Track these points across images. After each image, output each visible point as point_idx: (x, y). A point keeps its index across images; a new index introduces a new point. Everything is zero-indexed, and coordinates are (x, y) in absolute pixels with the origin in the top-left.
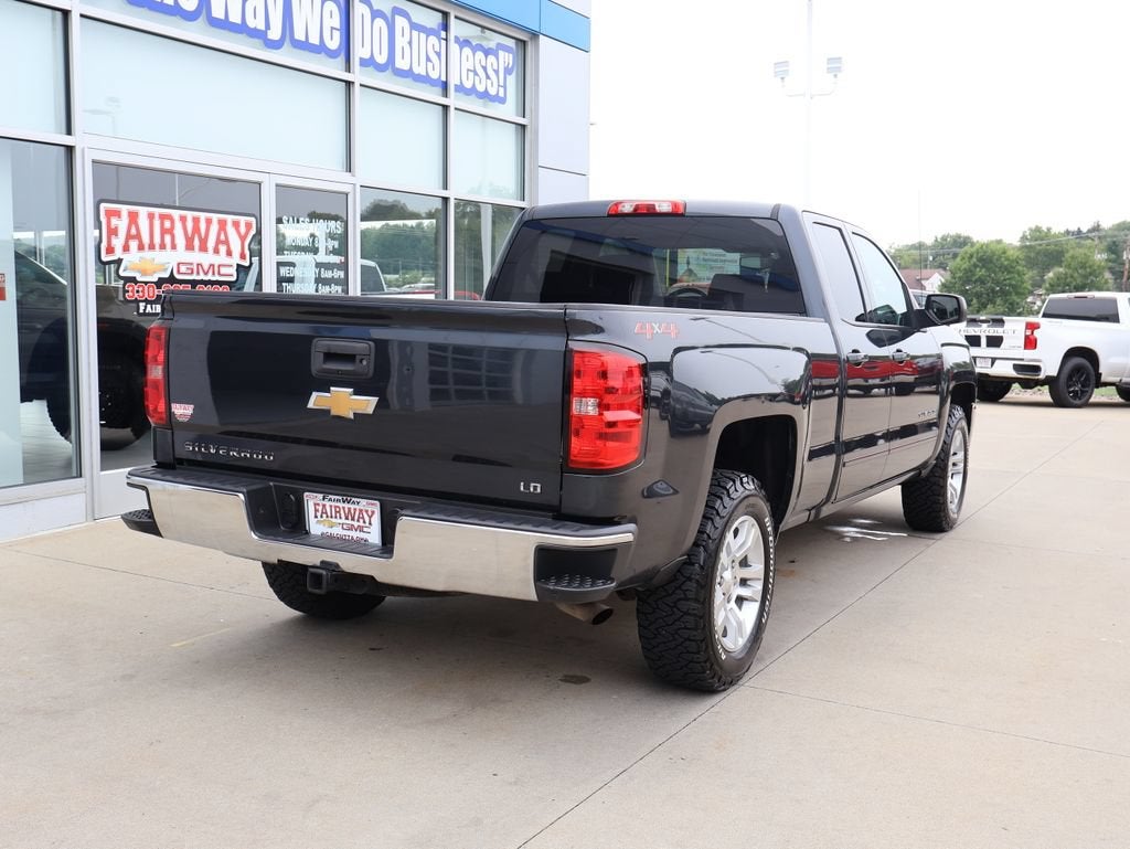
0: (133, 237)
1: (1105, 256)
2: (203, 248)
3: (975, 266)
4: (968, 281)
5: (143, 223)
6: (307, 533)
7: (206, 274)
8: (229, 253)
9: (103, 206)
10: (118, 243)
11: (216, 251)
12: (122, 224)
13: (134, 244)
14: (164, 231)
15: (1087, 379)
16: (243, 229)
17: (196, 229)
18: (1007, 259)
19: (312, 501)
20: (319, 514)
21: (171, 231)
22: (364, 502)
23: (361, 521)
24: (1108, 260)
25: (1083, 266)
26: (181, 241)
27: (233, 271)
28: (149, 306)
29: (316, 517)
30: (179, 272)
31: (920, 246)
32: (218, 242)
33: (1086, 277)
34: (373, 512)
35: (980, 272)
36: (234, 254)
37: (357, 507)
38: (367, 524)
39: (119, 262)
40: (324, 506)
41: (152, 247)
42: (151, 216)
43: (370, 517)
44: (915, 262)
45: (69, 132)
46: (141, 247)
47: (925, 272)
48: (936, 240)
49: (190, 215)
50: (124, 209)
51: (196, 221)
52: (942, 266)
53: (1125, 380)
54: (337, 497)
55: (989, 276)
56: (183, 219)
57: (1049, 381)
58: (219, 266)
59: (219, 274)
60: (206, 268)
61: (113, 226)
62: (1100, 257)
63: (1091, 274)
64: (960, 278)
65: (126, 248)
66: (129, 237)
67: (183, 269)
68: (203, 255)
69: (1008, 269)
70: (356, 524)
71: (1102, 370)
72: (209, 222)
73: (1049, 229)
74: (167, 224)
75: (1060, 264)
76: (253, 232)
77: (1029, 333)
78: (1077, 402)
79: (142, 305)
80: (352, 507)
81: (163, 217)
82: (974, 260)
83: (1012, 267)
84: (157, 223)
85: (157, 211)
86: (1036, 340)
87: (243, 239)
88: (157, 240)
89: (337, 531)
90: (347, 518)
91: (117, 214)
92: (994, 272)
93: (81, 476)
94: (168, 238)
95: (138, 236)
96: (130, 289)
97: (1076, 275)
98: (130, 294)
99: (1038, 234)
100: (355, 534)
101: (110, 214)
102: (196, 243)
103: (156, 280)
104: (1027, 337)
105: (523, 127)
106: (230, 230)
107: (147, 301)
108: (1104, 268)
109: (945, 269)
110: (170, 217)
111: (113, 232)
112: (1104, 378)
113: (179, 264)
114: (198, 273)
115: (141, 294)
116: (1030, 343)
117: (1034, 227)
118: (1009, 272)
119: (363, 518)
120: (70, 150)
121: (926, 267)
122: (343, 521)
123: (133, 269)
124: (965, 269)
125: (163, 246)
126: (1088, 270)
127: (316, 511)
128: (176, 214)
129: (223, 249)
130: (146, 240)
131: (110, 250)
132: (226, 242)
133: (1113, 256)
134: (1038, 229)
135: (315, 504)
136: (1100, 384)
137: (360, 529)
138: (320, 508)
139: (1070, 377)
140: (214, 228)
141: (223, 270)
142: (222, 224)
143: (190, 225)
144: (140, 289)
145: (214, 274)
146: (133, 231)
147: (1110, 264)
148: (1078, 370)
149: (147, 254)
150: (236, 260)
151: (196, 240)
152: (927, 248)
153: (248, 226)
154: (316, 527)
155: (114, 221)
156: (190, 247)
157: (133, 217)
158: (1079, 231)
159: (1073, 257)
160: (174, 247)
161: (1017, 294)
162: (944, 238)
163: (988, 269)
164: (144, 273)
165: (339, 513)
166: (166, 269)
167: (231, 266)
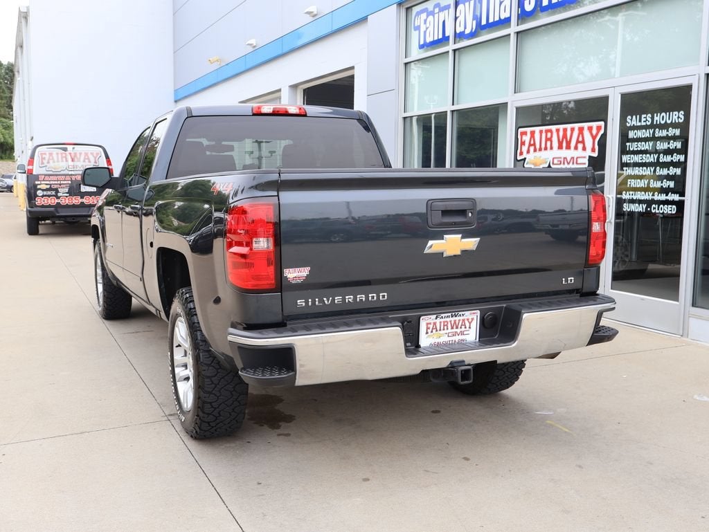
0: (532, 145)
2: (568, 147)
5: (537, 136)
6: (420, 347)
7: (568, 163)
8: (584, 149)
9: (520, 130)
10: (525, 149)
11: (576, 148)
12: (527, 139)
13: (532, 149)
14: (547, 139)
16: (594, 132)
17: (565, 136)
20: (429, 331)
21: (551, 139)
22: (467, 313)
23: (463, 327)
26: (555, 144)
27: (586, 161)
29: (427, 333)
30: (553, 164)
32: (578, 142)
34: (473, 319)
36: (587, 149)
37: (461, 318)
38: (468, 329)
39: (525, 159)
40: (435, 324)
41: (540, 149)
42: (541, 132)
43: (470, 323)
46: (535, 150)
49: (562, 127)
50: (529, 130)
51: (565, 130)
54: (446, 315)
56: (558, 131)
58: (577, 158)
59: (577, 163)
60: (569, 159)
61: (523, 141)
65: (528, 152)
66: (530, 145)
67: (556, 161)
68: (568, 151)
70: (459, 330)
72: (573, 129)
74: (549, 135)
76: (602, 132)
80: (458, 319)
81: (547, 131)
84: (544, 135)
85: (544, 128)
87: (594, 138)
88: (543, 146)
89: (444, 339)
90: (452, 328)
91: (525, 133)
94: (549, 143)
95: (534, 144)
100: (457, 338)
101: (522, 134)
102: (564, 144)
106: (586, 133)
110: (551, 131)
111: (523, 143)
114: (564, 163)
119: (465, 325)
122: (450, 330)
123: (530, 163)
125: (546, 149)
127: (428, 328)
128: (554, 128)
129: (580, 146)
130: (538, 147)
131: (521, 153)
132: (583, 142)
135: (427, 324)
137: (462, 333)
138: (431, 326)
140: (576, 133)
141: (580, 161)
142: (581, 130)
143: (561, 133)
145: (573, 163)
146: (532, 142)
149: (538, 154)
150: (589, 153)
151: (565, 143)
153: (599, 128)
155: (524, 138)
156: (560, 147)
157: (533, 133)
160: (551, 148)
164: (536, 165)
165: (447, 326)
166: (546, 162)
167: (585, 157)
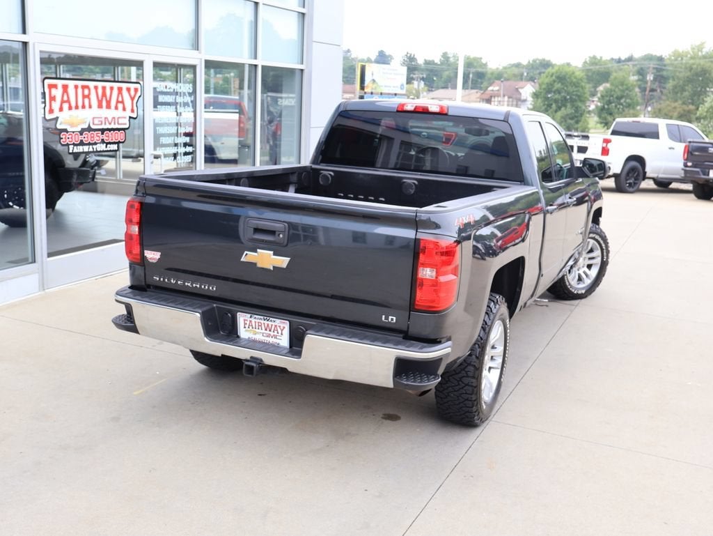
0: (65, 102)
1: (636, 78)
2: (108, 107)
3: (554, 81)
4: (549, 91)
5: (71, 91)
6: (238, 337)
7: (110, 124)
8: (124, 109)
9: (47, 82)
10: (56, 106)
11: (116, 108)
12: (58, 93)
13: (66, 106)
14: (84, 97)
15: (638, 175)
16: (132, 92)
17: (104, 94)
18: (575, 78)
19: (243, 319)
20: (247, 326)
21: (88, 96)
22: (278, 321)
23: (276, 332)
24: (639, 80)
25: (622, 84)
26: (94, 102)
27: (126, 121)
28: (75, 147)
29: (245, 327)
30: (93, 124)
31: (518, 65)
32: (118, 102)
33: (623, 91)
34: (284, 328)
35: (558, 86)
36: (127, 110)
37: (274, 324)
38: (280, 334)
39: (57, 119)
40: (251, 321)
41: (77, 107)
42: (76, 87)
43: (282, 331)
44: (515, 76)
45: (24, 32)
46: (70, 108)
47: (521, 84)
48: (529, 62)
49: (100, 84)
50: (60, 83)
51: (104, 88)
52: (532, 79)
53: (661, 176)
54: (260, 317)
55: (563, 89)
56: (96, 88)
57: (616, 176)
58: (118, 118)
59: (118, 124)
60: (110, 119)
61: (53, 95)
62: (633, 78)
63: (627, 89)
64: (544, 89)
65: (61, 109)
66: (63, 102)
67: (96, 122)
68: (108, 111)
69: (576, 85)
70: (272, 333)
71: (647, 169)
72: (112, 88)
73: (601, 58)
75: (607, 81)
76: (139, 94)
77: (604, 145)
78: (631, 189)
79: (71, 147)
80: (270, 323)
81: (84, 87)
82: (554, 77)
83: (578, 83)
84: (80, 91)
85: (80, 83)
86: (608, 150)
87: (132, 99)
88: (80, 104)
89: (259, 337)
90: (266, 330)
91: (55, 86)
92: (567, 86)
93: (35, 262)
94: (86, 101)
95: (68, 101)
96: (64, 137)
97: (617, 90)
98: (64, 140)
99: (594, 61)
100: (271, 340)
101: (51, 86)
102: (104, 104)
103: (80, 130)
104: (603, 148)
105: (303, 14)
106: (125, 93)
107: (74, 144)
108: (635, 86)
109: (533, 81)
110: (87, 87)
111: (53, 99)
112: (648, 175)
113: (94, 118)
114: (105, 124)
115: (70, 140)
116: (605, 152)
117: (592, 56)
118: (576, 87)
119: (277, 330)
120: (25, 44)
121: (522, 80)
122: (264, 331)
123: (65, 123)
124: (547, 83)
125: (84, 107)
126: (625, 87)
127: (245, 324)
128: (91, 84)
129: (120, 106)
130: (73, 104)
131: (51, 111)
132: (122, 102)
133: (641, 77)
134: (594, 57)
135: (245, 320)
136: (644, 178)
137: (275, 337)
138: (248, 323)
139: (628, 174)
140: (115, 92)
141: (121, 121)
142: (120, 89)
143: (100, 92)
144: (70, 136)
145: (115, 124)
146: (65, 98)
147: (639, 83)
148: (633, 170)
149: (74, 112)
150: (128, 113)
151: (104, 102)
152: (524, 67)
153: (136, 90)
154: (244, 333)
155: (54, 91)
156: (100, 106)
157: (65, 88)
158: (620, 59)
159: (616, 78)
160: (90, 107)
161: (581, 101)
162: (534, 61)
163: (562, 84)
164: (72, 125)
165: (261, 326)
166: (86, 122)
167: (125, 118)
